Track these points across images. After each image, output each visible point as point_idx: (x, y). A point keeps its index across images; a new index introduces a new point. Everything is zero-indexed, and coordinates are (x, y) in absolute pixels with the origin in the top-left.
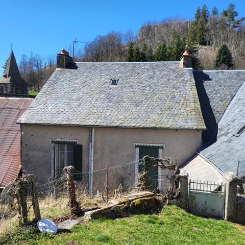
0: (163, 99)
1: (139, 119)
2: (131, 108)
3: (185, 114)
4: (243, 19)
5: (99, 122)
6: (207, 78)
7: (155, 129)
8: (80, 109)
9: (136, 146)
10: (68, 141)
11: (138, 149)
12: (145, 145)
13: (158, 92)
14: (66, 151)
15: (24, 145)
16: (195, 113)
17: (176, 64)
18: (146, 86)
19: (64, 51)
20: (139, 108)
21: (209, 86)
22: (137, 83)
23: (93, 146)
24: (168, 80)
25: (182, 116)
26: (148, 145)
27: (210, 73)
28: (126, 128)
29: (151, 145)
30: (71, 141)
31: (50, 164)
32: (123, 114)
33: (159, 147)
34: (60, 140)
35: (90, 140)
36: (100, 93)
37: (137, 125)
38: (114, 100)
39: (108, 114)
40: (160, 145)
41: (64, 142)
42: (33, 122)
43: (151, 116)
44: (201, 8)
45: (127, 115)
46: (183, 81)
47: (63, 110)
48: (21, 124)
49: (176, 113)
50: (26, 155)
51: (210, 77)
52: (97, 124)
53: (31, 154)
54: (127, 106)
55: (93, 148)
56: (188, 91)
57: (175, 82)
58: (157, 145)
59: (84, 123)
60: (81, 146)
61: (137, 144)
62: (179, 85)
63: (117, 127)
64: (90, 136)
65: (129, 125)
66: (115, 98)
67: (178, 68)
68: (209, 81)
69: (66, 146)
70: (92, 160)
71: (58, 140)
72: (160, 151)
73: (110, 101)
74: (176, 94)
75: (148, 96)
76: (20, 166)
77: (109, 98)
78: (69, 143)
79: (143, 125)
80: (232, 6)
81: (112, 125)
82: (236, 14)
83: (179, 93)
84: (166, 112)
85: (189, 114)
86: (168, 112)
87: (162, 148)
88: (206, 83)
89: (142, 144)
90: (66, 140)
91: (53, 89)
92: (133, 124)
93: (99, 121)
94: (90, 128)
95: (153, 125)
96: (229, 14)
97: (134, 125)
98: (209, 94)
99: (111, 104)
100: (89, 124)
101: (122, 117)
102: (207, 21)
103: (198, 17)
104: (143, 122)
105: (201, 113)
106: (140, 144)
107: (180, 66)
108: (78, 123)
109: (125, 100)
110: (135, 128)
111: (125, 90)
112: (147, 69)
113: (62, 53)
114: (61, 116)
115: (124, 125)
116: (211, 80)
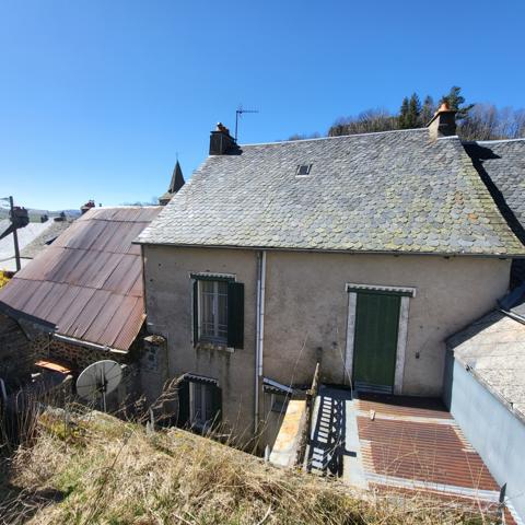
0: (404, 193)
1: (359, 234)
2: (340, 213)
3: (464, 222)
4: (471, 106)
5: (275, 241)
6: (488, 154)
7: (396, 254)
8: (241, 217)
9: (350, 290)
10: (219, 275)
11: (353, 296)
12: (371, 287)
13: (391, 182)
14: (216, 294)
15: (148, 280)
16: (487, 221)
17: (420, 132)
18: (366, 173)
19: (220, 126)
20: (356, 212)
21: (496, 169)
22: (347, 169)
23: (263, 286)
24: (411, 159)
25: (456, 226)
26: (377, 288)
27: (493, 145)
28: (330, 252)
29: (384, 288)
30: (224, 275)
31: (189, 315)
32: (324, 225)
33: (400, 294)
34: (206, 274)
35: (258, 276)
36: (279, 188)
37: (356, 247)
38: (304, 200)
39: (293, 224)
40: (404, 290)
41: (212, 277)
42: (160, 240)
43: (382, 227)
44: (410, 98)
45: (332, 226)
46: (443, 159)
47: (210, 220)
48: (143, 245)
49: (439, 219)
50: (153, 298)
51: (495, 153)
52: (271, 244)
53: (160, 296)
54: (330, 210)
55: (263, 292)
56: (459, 177)
57: (426, 161)
58: (398, 289)
59: (247, 243)
60: (241, 286)
61: (352, 286)
62: (434, 166)
63: (311, 251)
64: (259, 267)
65: (337, 246)
66: (306, 196)
67: (427, 139)
68: (494, 161)
69: (216, 284)
70: (262, 312)
71: (202, 274)
72: (405, 301)
73: (297, 202)
74: (432, 184)
75: (371, 189)
76: (144, 316)
77: (295, 196)
78: (220, 280)
79: (369, 247)
80: (457, 89)
81: (301, 245)
82: (461, 100)
83: (439, 182)
84: (417, 219)
85: (473, 221)
86: (422, 219)
87: (409, 295)
88: (487, 164)
89: (364, 286)
90: (215, 275)
91: (200, 185)
92: (346, 244)
93: (276, 238)
94: (257, 252)
95: (392, 246)
96: (451, 101)
97: (348, 246)
98: (500, 183)
99: (299, 206)
100: (256, 244)
101: (321, 230)
102: (418, 114)
103: (404, 110)
104: (366, 240)
105: (503, 220)
106: (358, 286)
107: (431, 135)
108: (235, 243)
109: (326, 199)
110: (350, 253)
111: (324, 182)
112: (365, 145)
113: (217, 129)
114: (207, 229)
115: (326, 246)
116: (497, 157)
